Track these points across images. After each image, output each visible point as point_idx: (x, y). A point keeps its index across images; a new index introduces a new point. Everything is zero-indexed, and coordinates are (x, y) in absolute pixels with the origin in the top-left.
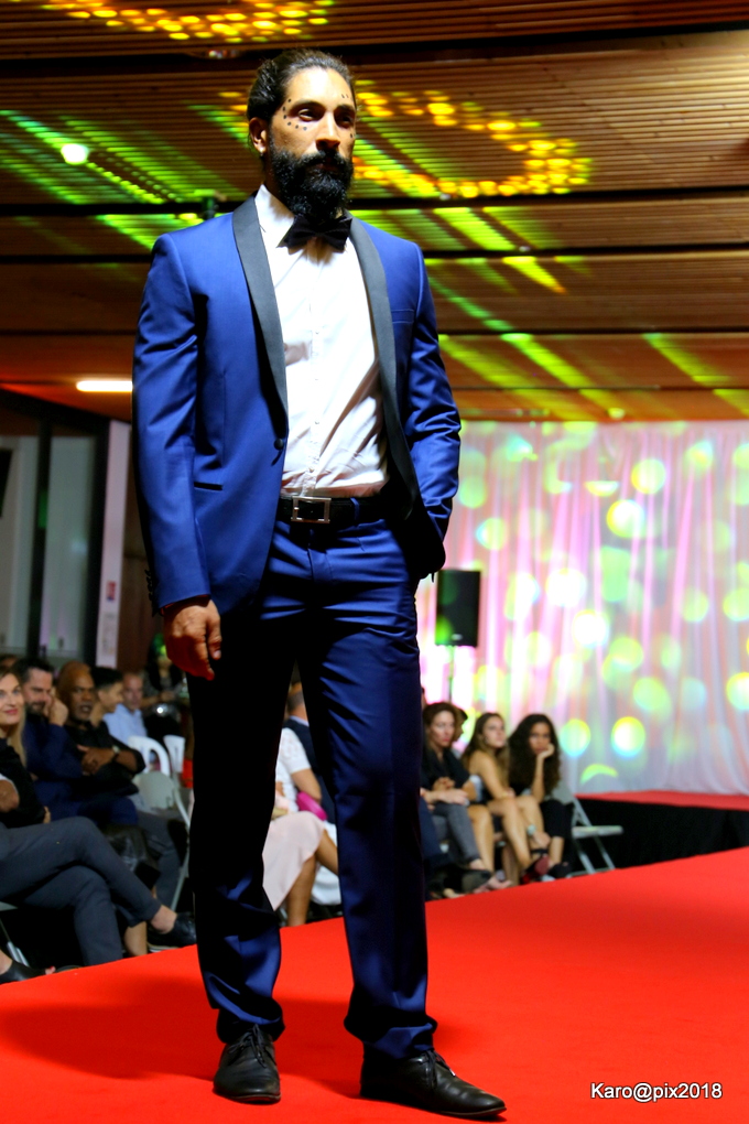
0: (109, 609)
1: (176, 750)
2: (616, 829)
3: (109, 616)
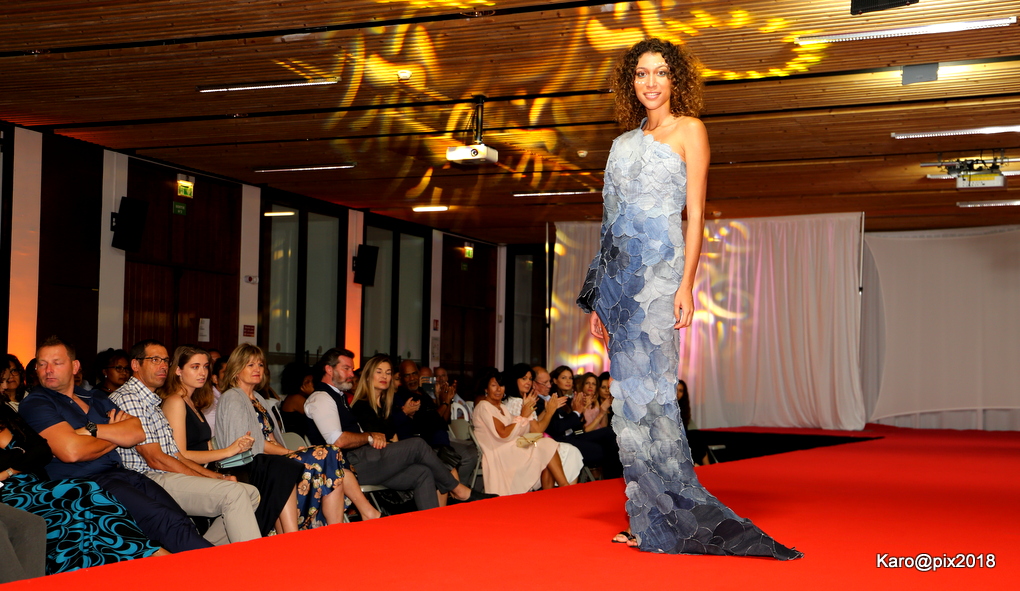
0: (435, 334)
2: (723, 447)
3: (435, 339)
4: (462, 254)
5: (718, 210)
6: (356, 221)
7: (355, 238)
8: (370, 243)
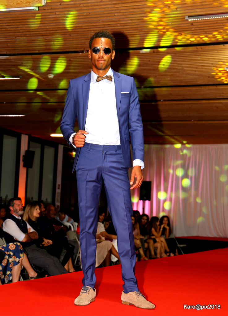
0: (58, 191)
1: (75, 226)
2: (185, 245)
3: (58, 193)
4: (72, 155)
5: (185, 140)
6: (25, 139)
7: (24, 147)
8: (31, 149)
